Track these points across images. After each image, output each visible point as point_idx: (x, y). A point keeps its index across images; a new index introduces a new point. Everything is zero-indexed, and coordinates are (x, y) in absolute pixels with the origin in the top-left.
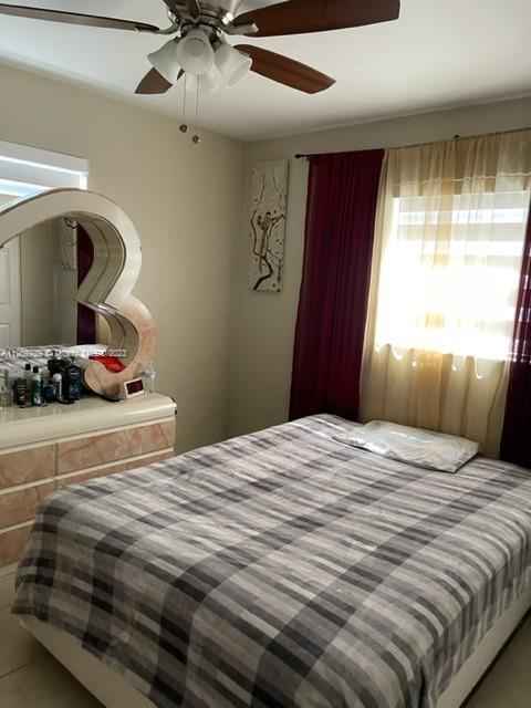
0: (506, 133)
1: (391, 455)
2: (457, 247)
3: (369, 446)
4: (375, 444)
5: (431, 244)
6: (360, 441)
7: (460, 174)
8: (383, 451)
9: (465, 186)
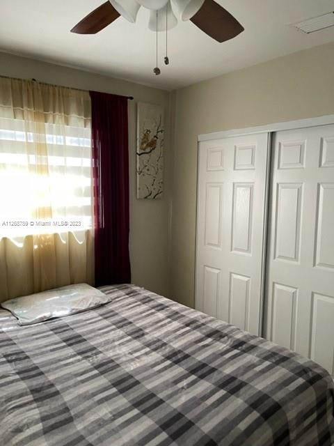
0: (72, 89)
1: (74, 311)
2: (54, 160)
3: (56, 314)
4: (58, 311)
5: (33, 157)
6: (47, 314)
7: (46, 109)
8: (67, 312)
9: (51, 118)
